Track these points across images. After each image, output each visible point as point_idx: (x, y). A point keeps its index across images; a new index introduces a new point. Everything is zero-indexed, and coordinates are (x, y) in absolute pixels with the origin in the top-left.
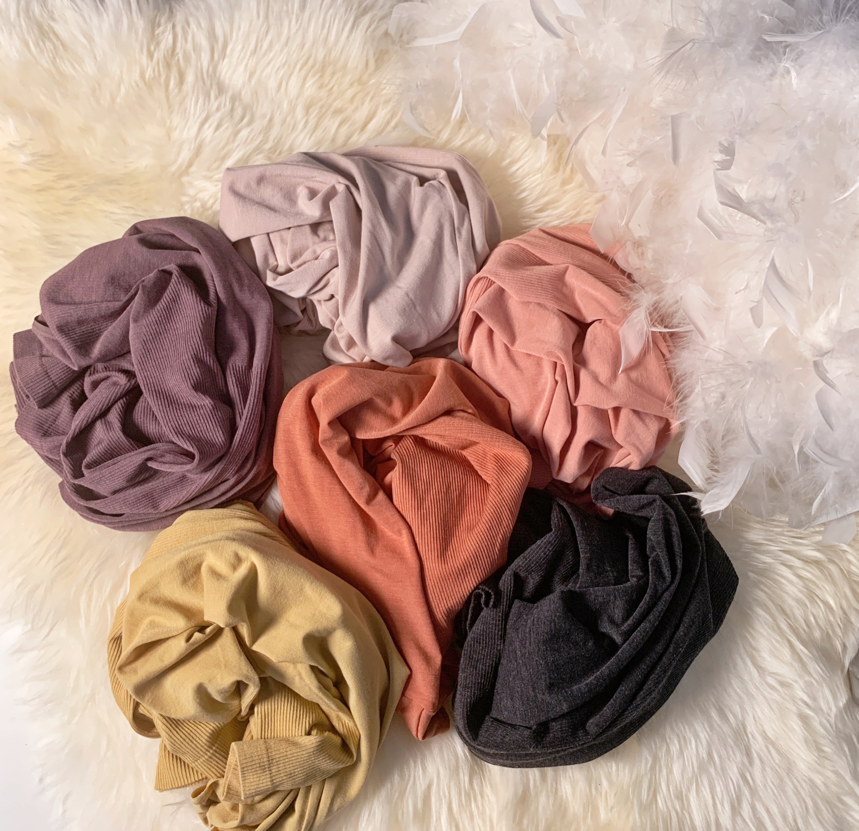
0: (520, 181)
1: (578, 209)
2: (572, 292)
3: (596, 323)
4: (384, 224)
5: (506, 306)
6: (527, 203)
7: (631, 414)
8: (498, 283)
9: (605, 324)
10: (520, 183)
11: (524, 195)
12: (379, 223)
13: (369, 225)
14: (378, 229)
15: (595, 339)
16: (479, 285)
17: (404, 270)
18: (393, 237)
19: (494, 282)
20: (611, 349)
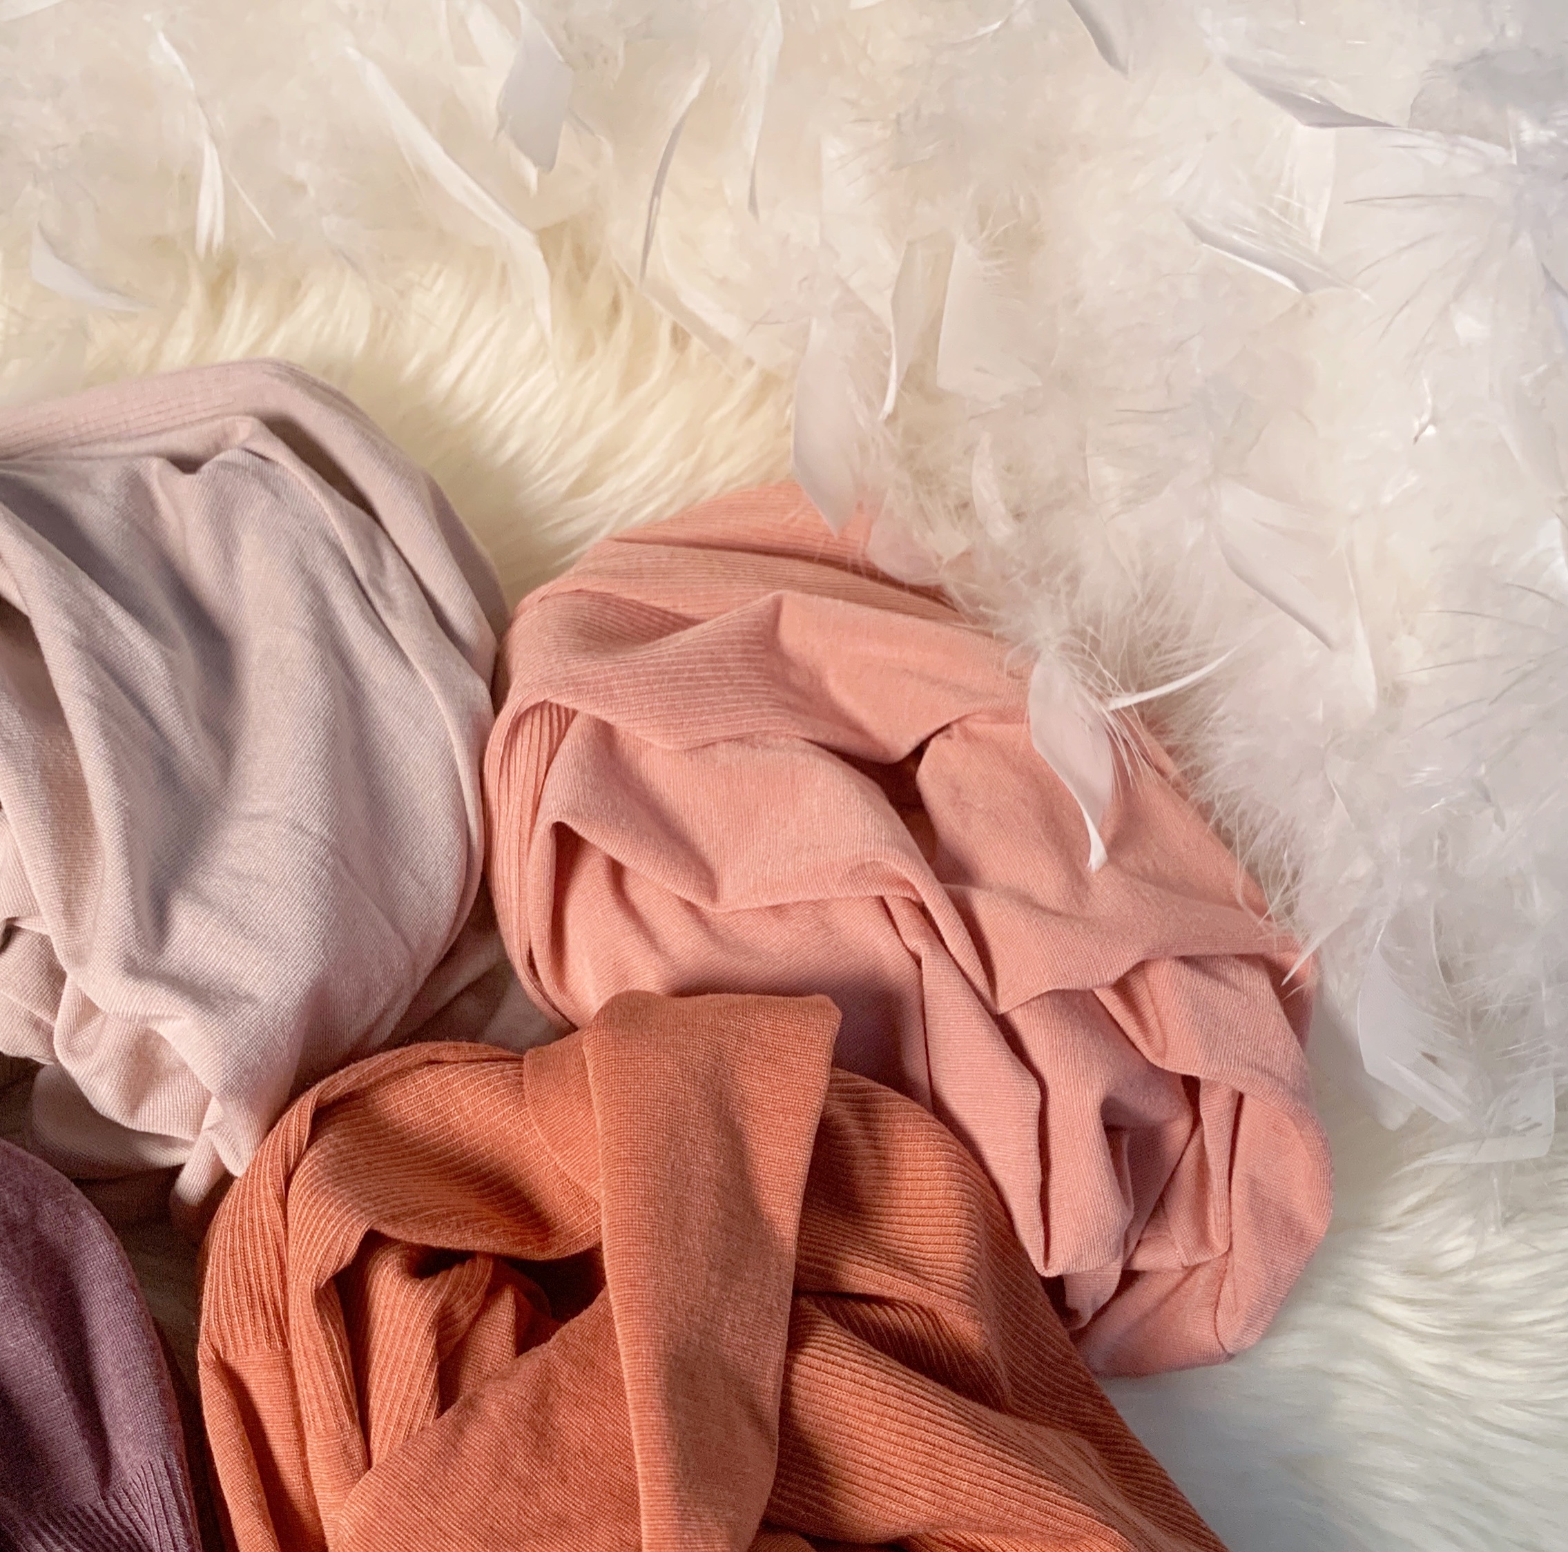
0: (485, 408)
1: (700, 449)
2: (816, 678)
3: (933, 742)
4: (114, 612)
5: (640, 781)
6: (535, 470)
7: (1184, 972)
8: (588, 709)
9: (968, 736)
10: (488, 415)
11: (513, 446)
12: (98, 613)
13: (67, 625)
14: (101, 632)
15: (958, 790)
16: (522, 742)
17: (240, 758)
18: (164, 655)
19: (575, 713)
20: (1024, 801)
